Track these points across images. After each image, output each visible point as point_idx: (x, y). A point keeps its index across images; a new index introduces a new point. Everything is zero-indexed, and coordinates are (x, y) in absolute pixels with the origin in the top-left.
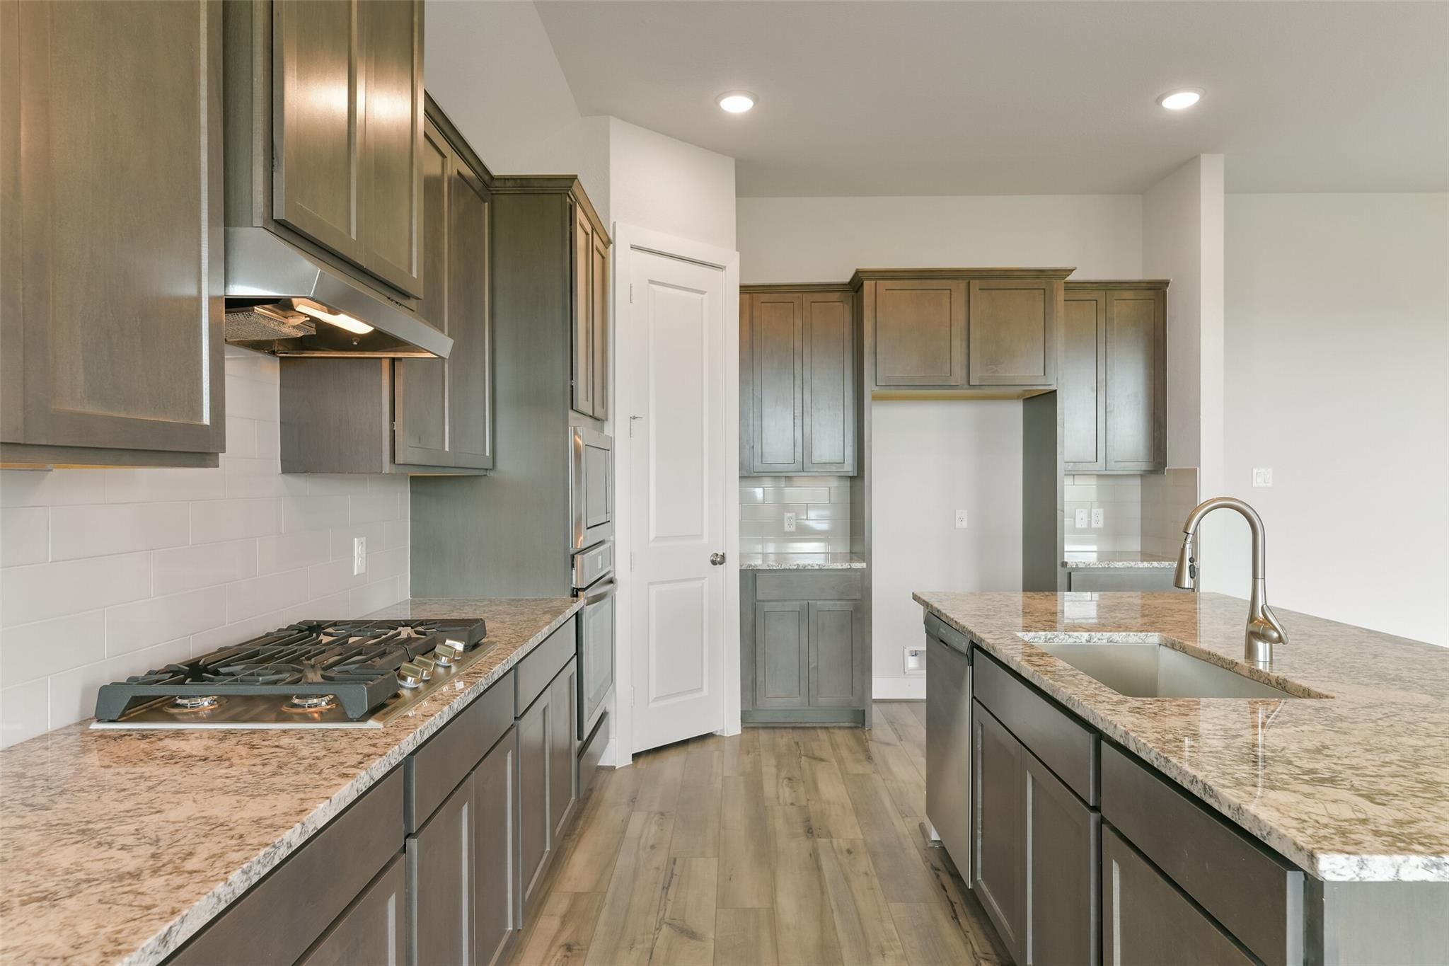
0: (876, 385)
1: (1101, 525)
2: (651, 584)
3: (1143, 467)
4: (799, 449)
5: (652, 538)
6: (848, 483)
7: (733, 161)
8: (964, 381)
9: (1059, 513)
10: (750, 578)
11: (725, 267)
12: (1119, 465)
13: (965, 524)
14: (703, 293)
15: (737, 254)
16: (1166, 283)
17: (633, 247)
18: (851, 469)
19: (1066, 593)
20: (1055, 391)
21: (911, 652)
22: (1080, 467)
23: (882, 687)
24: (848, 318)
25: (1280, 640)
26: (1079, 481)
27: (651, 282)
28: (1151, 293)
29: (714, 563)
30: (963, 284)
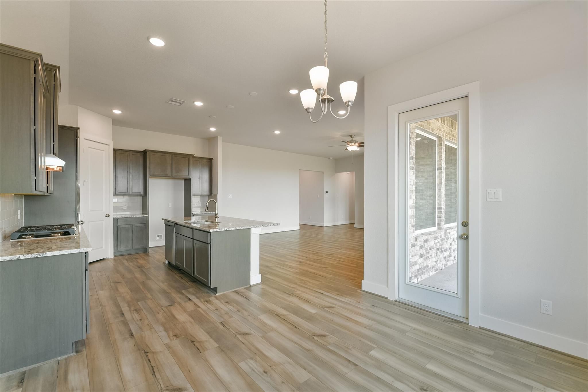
0: (150, 175)
1: (200, 206)
2: (89, 222)
3: (208, 194)
4: (129, 189)
5: (89, 210)
6: (141, 197)
7: (112, 119)
8: (171, 176)
9: (191, 203)
10: (116, 220)
11: (109, 145)
12: (203, 194)
13: (171, 206)
14: (103, 151)
15: (113, 142)
16: (212, 159)
17: (84, 139)
18: (143, 194)
19: (193, 217)
20: (190, 179)
21: (158, 235)
22: (196, 194)
23: (152, 244)
24: (142, 159)
25: (218, 218)
26: (196, 197)
27: (89, 147)
28: (209, 161)
29: (106, 217)
30: (171, 155)
